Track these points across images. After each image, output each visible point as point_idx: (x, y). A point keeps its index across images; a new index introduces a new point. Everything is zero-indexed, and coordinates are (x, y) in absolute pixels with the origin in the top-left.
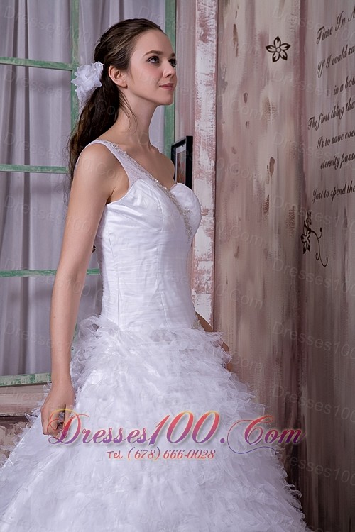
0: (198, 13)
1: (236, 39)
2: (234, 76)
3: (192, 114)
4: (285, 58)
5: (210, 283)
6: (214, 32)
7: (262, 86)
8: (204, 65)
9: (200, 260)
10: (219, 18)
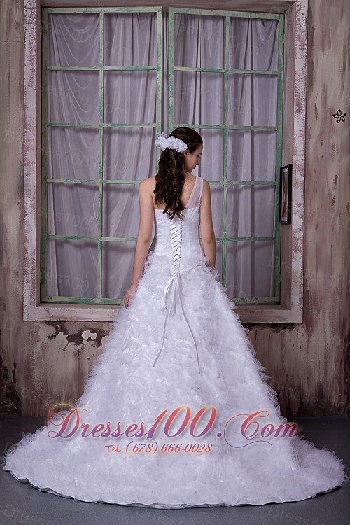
0: (295, 98)
1: (316, 111)
2: (315, 131)
3: (292, 152)
4: (344, 121)
5: (302, 245)
6: (304, 108)
7: (331, 136)
8: (299, 125)
9: (296, 232)
10: (307, 100)
